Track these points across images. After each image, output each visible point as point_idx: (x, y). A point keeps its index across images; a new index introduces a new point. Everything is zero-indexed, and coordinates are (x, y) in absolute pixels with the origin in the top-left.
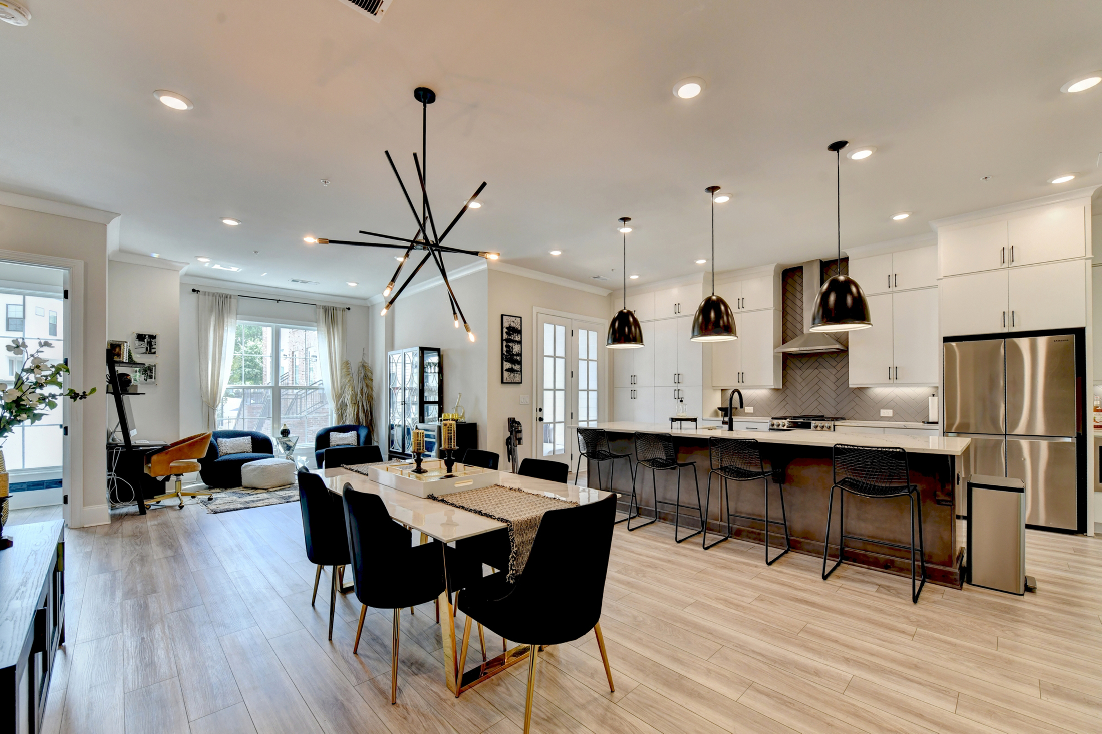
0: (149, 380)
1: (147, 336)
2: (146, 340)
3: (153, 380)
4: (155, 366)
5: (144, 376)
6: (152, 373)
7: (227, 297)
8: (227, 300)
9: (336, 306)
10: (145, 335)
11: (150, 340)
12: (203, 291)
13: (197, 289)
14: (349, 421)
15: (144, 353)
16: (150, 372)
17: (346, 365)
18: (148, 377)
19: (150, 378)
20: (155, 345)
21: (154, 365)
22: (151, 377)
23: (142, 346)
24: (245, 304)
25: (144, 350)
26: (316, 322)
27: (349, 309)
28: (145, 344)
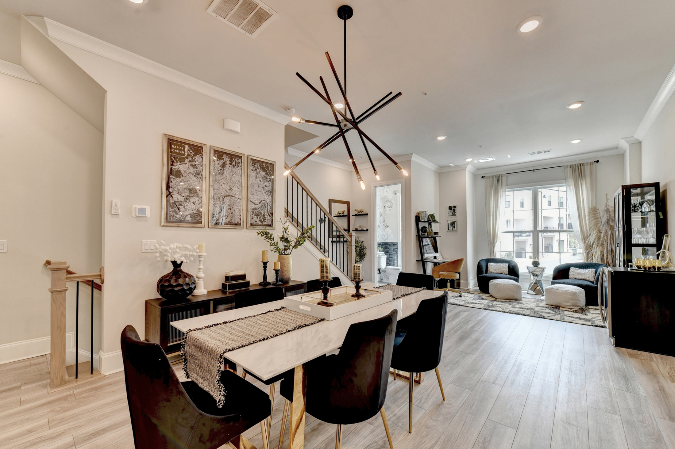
0: (454, 229)
1: (453, 207)
2: (452, 209)
4: (456, 221)
5: (451, 227)
6: (455, 225)
7: (501, 176)
8: (500, 178)
9: (582, 162)
10: (452, 206)
11: (454, 209)
12: (487, 177)
13: (484, 176)
14: (596, 260)
15: (451, 216)
17: (594, 211)
20: (456, 210)
23: (451, 212)
24: (512, 178)
25: (451, 214)
26: (565, 179)
28: (452, 211)
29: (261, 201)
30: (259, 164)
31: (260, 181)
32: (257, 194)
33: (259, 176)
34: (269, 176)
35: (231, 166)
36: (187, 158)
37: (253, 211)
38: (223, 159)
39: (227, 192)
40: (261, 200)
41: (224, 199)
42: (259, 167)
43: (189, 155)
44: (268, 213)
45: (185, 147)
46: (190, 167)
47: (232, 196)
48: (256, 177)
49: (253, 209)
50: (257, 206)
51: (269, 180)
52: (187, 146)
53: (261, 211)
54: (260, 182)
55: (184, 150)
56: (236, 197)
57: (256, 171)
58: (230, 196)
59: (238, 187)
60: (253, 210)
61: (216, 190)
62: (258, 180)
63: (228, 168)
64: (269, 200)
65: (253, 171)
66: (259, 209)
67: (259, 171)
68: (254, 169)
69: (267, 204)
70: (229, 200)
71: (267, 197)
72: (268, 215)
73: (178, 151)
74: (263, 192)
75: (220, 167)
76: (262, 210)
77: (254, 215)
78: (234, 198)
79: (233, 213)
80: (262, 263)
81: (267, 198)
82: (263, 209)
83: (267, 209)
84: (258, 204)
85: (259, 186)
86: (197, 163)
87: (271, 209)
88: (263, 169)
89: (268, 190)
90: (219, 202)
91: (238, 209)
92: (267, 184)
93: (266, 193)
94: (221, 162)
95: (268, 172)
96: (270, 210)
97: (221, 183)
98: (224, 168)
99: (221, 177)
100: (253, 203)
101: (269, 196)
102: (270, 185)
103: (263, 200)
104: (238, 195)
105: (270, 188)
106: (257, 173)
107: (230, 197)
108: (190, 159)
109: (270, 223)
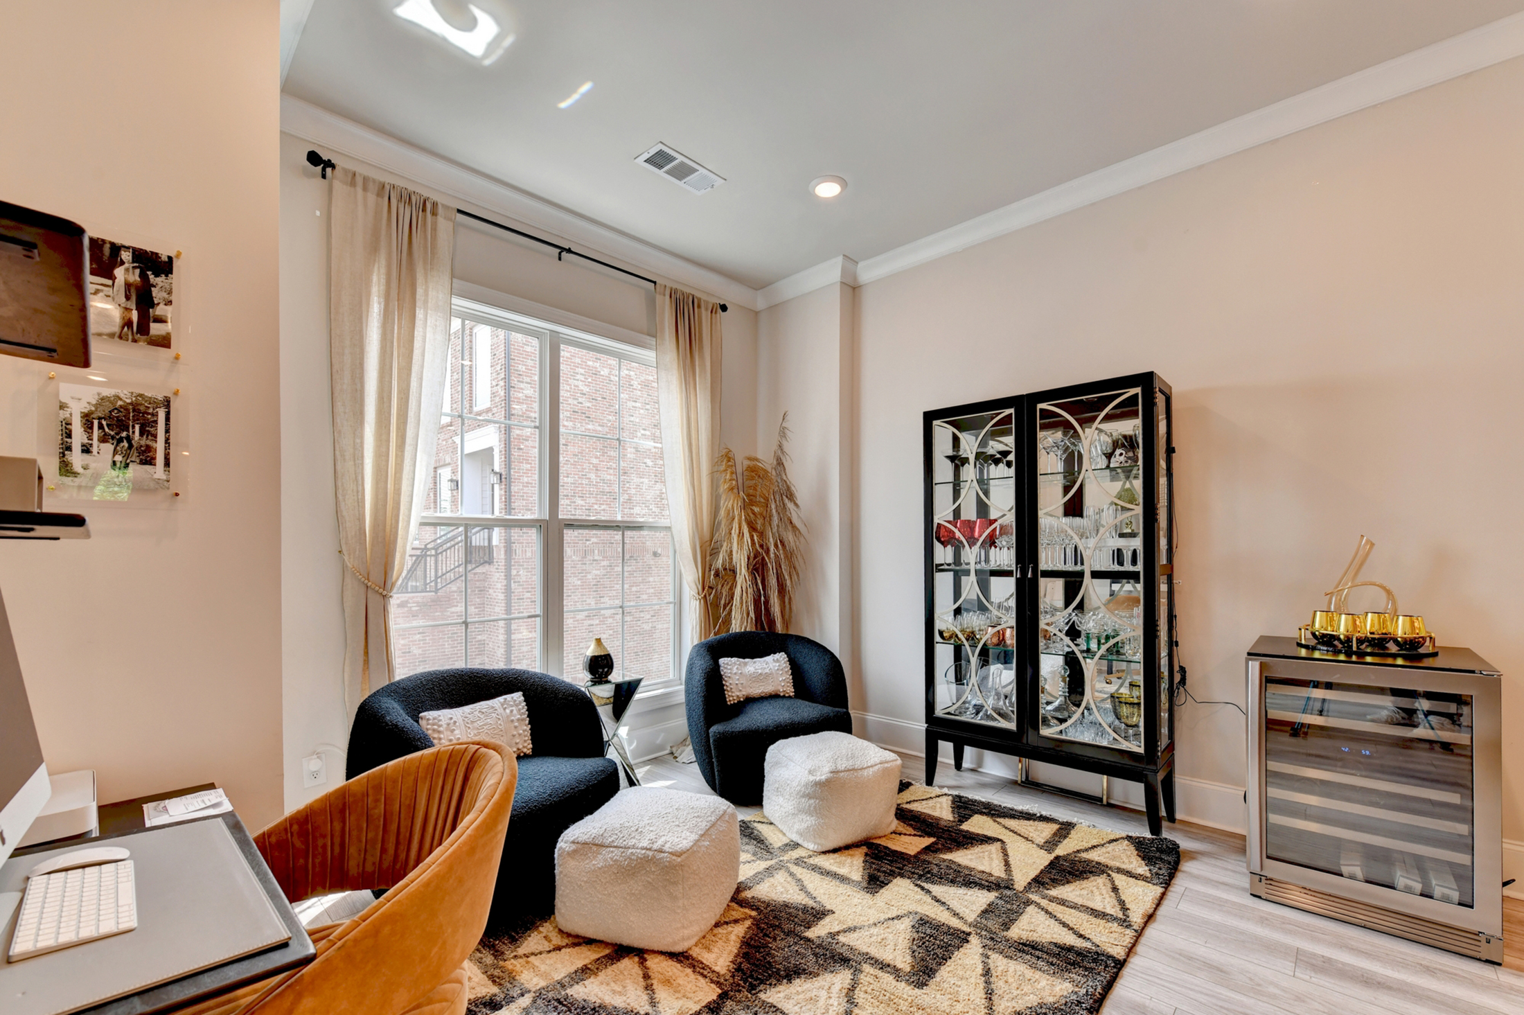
1: (126, 256)
2: (119, 272)
3: (158, 470)
4: (167, 403)
5: (108, 448)
6: (155, 436)
7: (425, 207)
8: (425, 218)
9: (696, 294)
10: (119, 249)
11: (143, 276)
12: (346, 171)
13: (325, 158)
16: (141, 434)
18: (134, 456)
19: (143, 462)
20: (169, 303)
21: (160, 397)
22: (147, 458)
25: (111, 323)
27: (724, 308)
28: (115, 293)
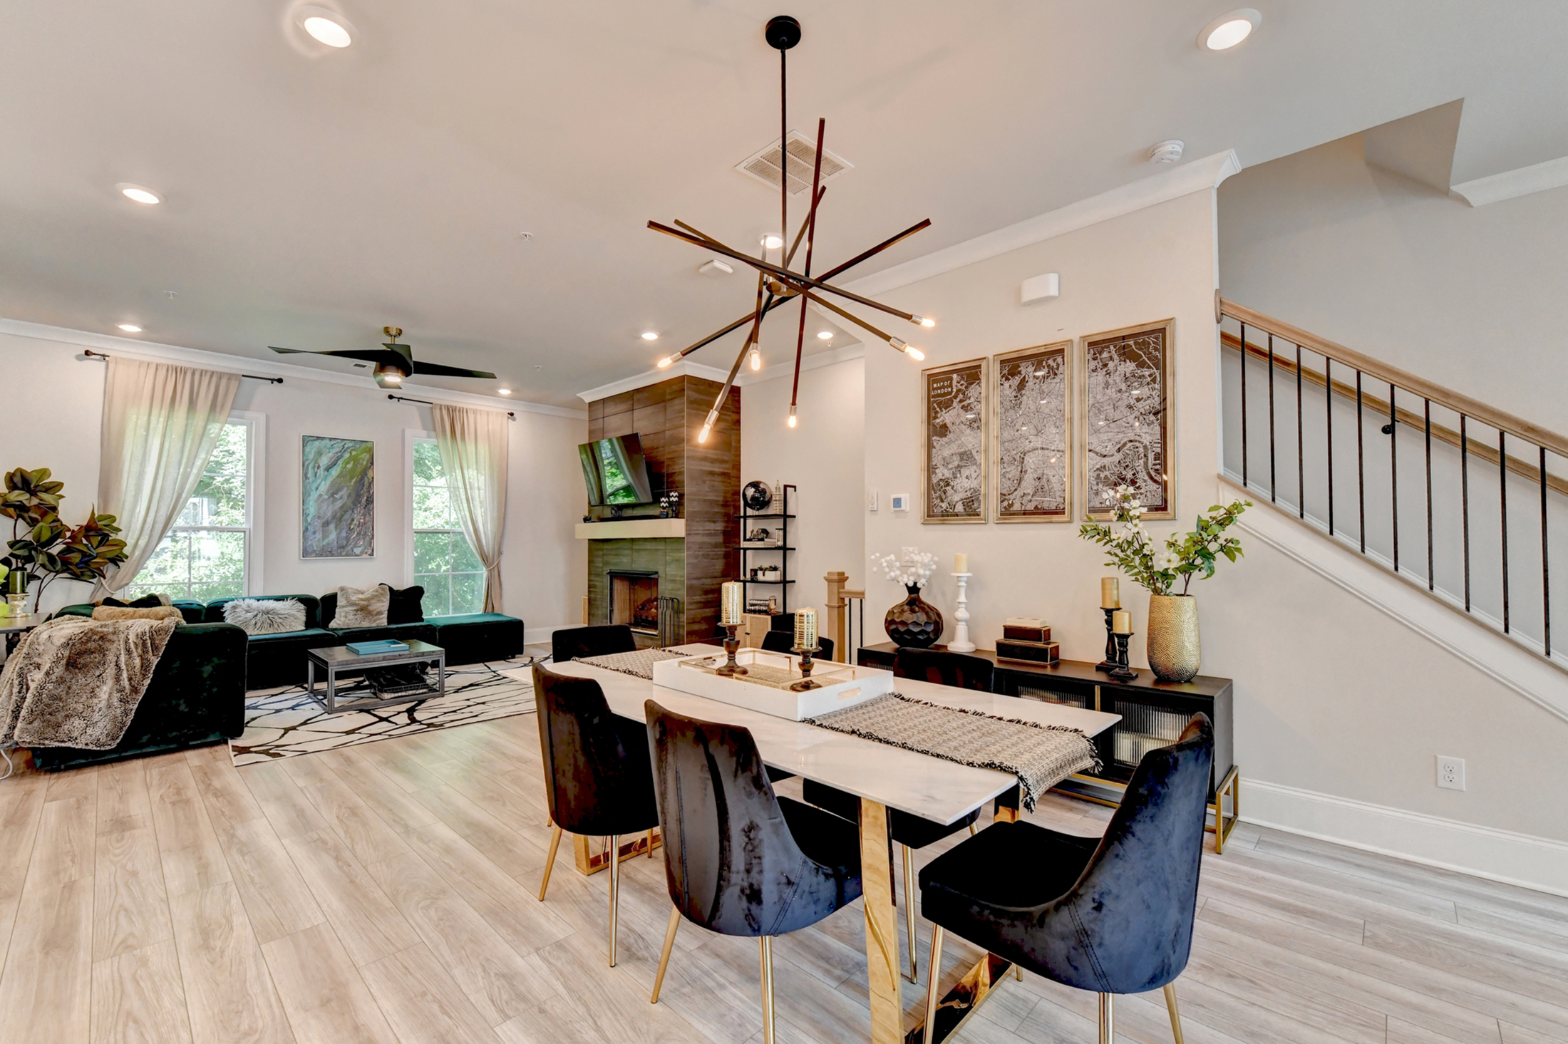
29: (1125, 444)
30: (1115, 347)
31: (1120, 391)
32: (1109, 430)
33: (1117, 378)
34: (1149, 367)
35: (1038, 381)
36: (955, 397)
37: (1098, 475)
38: (1020, 373)
39: (1030, 442)
40: (1122, 442)
41: (1023, 459)
42: (1115, 356)
43: (959, 391)
44: (1149, 474)
45: (951, 379)
46: (962, 412)
47: (1042, 449)
48: (1107, 385)
49: (1098, 469)
50: (1110, 459)
51: (1149, 379)
52: (955, 376)
53: (1124, 473)
54: (1119, 394)
55: (951, 386)
56: (1053, 448)
57: (1106, 369)
58: (1037, 449)
59: (1057, 424)
60: (1099, 472)
61: (1007, 444)
62: (1111, 392)
63: (1033, 387)
64: (1151, 435)
65: (1095, 374)
66: (1115, 466)
67: (1116, 366)
68: (1100, 365)
69: (1145, 447)
70: (1034, 459)
71: (1145, 428)
72: (1147, 478)
73: (942, 391)
74: (1131, 419)
75: (1014, 394)
76: (1127, 469)
77: (1100, 486)
78: (1046, 452)
79: (1046, 486)
80: (1103, 612)
81: (1144, 431)
82: (1130, 466)
83: (1146, 463)
84: (1112, 455)
85: (1116, 405)
86: (972, 400)
87: (1157, 462)
88: (1126, 354)
89: (1148, 407)
90: (1014, 467)
91: (1057, 476)
92: (1145, 392)
93: (1141, 418)
94: (1015, 381)
95: (1144, 358)
96: (1155, 465)
97: (1017, 427)
98: (1023, 392)
99: (1017, 412)
100: (1097, 453)
101: (1148, 425)
102: (1154, 393)
103: (1131, 441)
104: (1057, 442)
105: (1156, 402)
106: (1109, 374)
107: (1036, 451)
108: (961, 396)
109: (1159, 503)
